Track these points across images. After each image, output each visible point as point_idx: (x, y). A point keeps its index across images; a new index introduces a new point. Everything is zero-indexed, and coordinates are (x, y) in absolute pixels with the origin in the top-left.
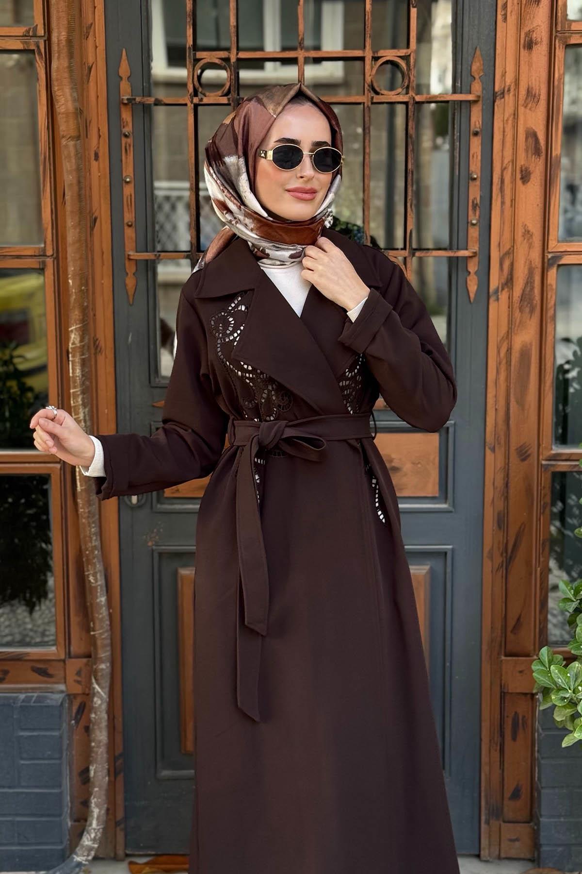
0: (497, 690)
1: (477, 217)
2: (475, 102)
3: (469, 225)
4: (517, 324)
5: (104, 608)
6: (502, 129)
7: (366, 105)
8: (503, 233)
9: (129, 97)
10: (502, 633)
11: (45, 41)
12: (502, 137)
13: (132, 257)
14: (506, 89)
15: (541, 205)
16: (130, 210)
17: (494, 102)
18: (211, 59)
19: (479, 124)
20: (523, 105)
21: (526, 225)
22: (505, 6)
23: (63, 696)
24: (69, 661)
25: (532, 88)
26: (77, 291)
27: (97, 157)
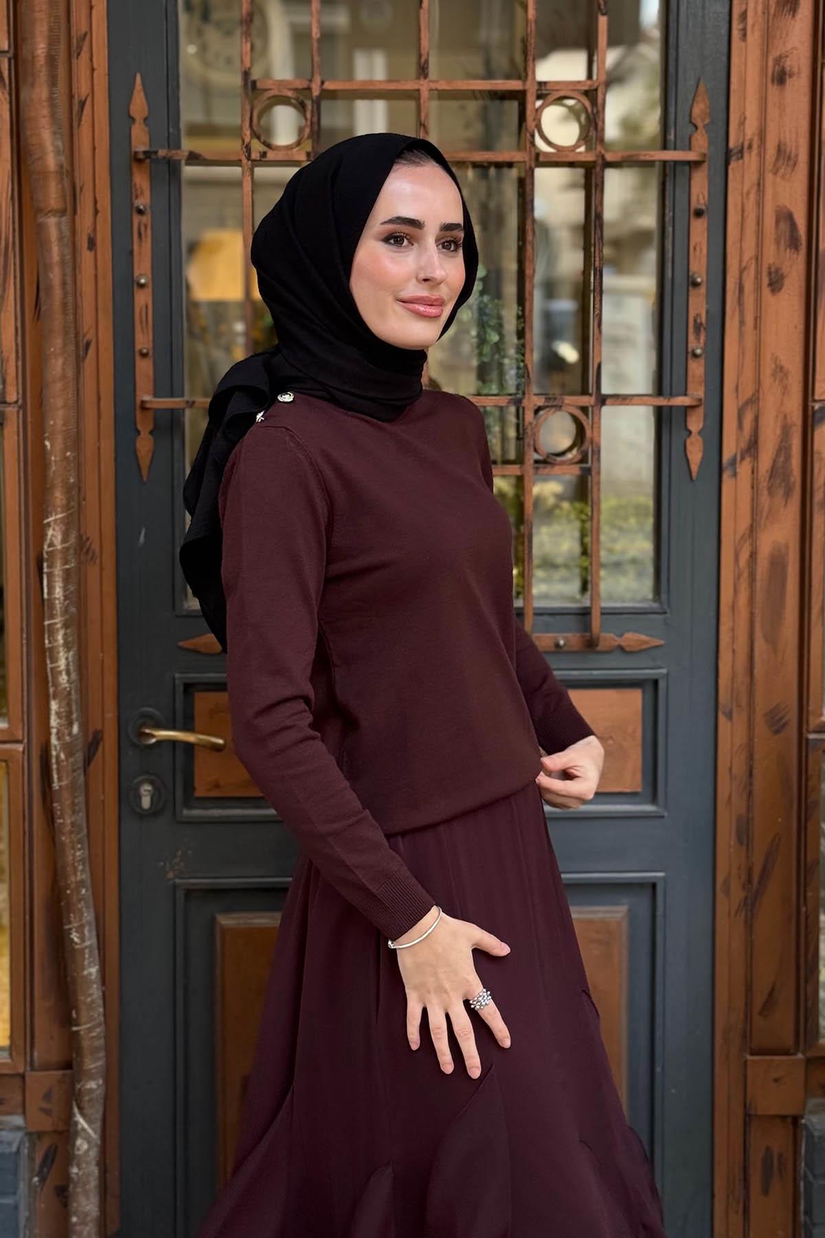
0: (738, 1111)
1: (702, 344)
2: (695, 164)
3: (689, 356)
4: (765, 514)
5: (95, 986)
6: (739, 206)
7: (527, 166)
8: (742, 371)
9: (146, 149)
10: (745, 1016)
11: (9, 60)
12: (740, 218)
13: (148, 406)
14: (746, 144)
15: (801, 327)
16: (145, 331)
17: (727, 164)
18: (279, 91)
19: (704, 198)
20: (772, 170)
21: (778, 358)
22: (744, 16)
23: (19, 1135)
24: (30, 1076)
25: (785, 144)
26: (58, 459)
27: (92, 244)
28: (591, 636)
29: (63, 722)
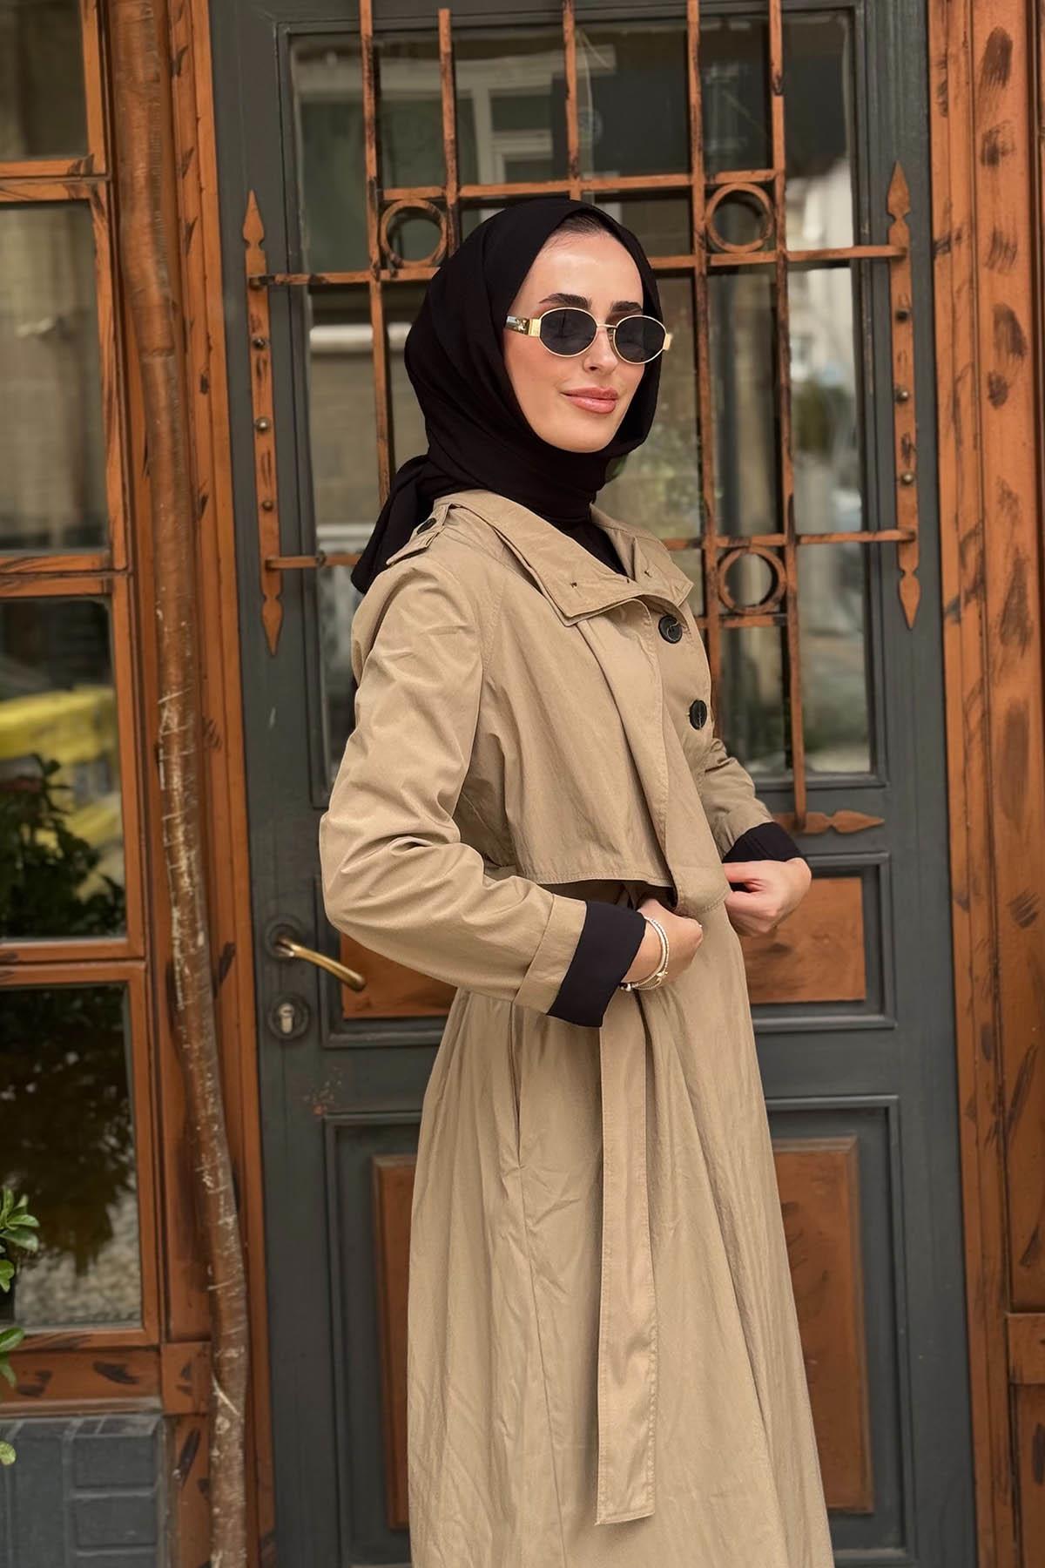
0: (999, 1378)
1: (913, 469)
2: (898, 260)
3: (899, 483)
4: (998, 666)
5: (232, 1238)
6: (950, 307)
7: (697, 272)
8: (962, 496)
9: (262, 275)
10: (1003, 1266)
11: (108, 183)
12: (950, 320)
13: (274, 566)
14: (954, 234)
15: (1031, 444)
16: (268, 482)
17: (933, 258)
18: (410, 200)
19: (907, 299)
20: (986, 264)
21: (1004, 482)
22: (944, 88)
23: (156, 1418)
24: (167, 1349)
25: (1001, 233)
26: (171, 630)
27: (205, 386)
28: (796, 816)
29: (187, 931)
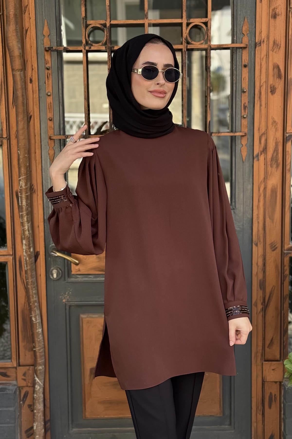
0: (260, 379)
1: (247, 113)
2: (245, 48)
3: (242, 118)
4: (269, 174)
5: (41, 335)
6: (260, 64)
7: (183, 50)
8: (261, 123)
9: (49, 47)
10: (263, 348)
11: (1, 15)
12: (260, 68)
13: (52, 138)
14: (262, 41)
15: (282, 107)
16: (50, 112)
17: (255, 48)
18: (95, 24)
19: (247, 60)
20: (271, 50)
21: (273, 118)
23: (15, 387)
24: (18, 368)
25: (276, 40)
26: (22, 157)
27: (31, 81)
29: (27, 247)
